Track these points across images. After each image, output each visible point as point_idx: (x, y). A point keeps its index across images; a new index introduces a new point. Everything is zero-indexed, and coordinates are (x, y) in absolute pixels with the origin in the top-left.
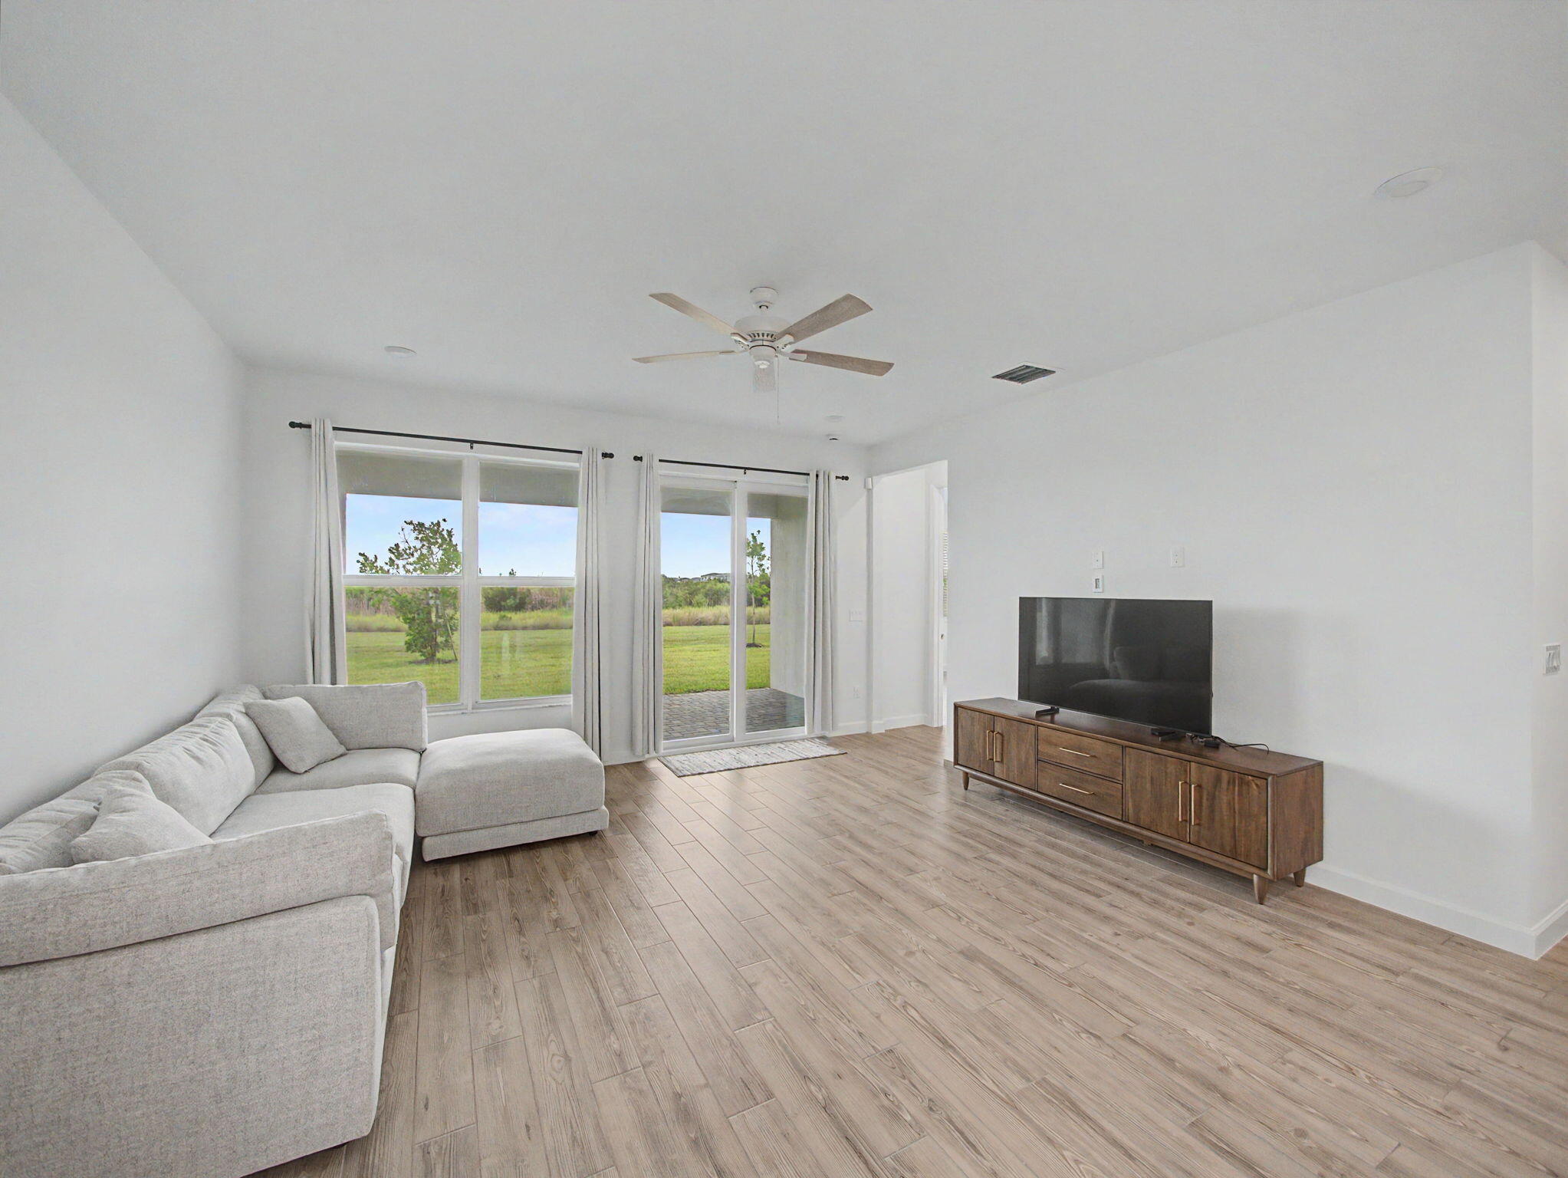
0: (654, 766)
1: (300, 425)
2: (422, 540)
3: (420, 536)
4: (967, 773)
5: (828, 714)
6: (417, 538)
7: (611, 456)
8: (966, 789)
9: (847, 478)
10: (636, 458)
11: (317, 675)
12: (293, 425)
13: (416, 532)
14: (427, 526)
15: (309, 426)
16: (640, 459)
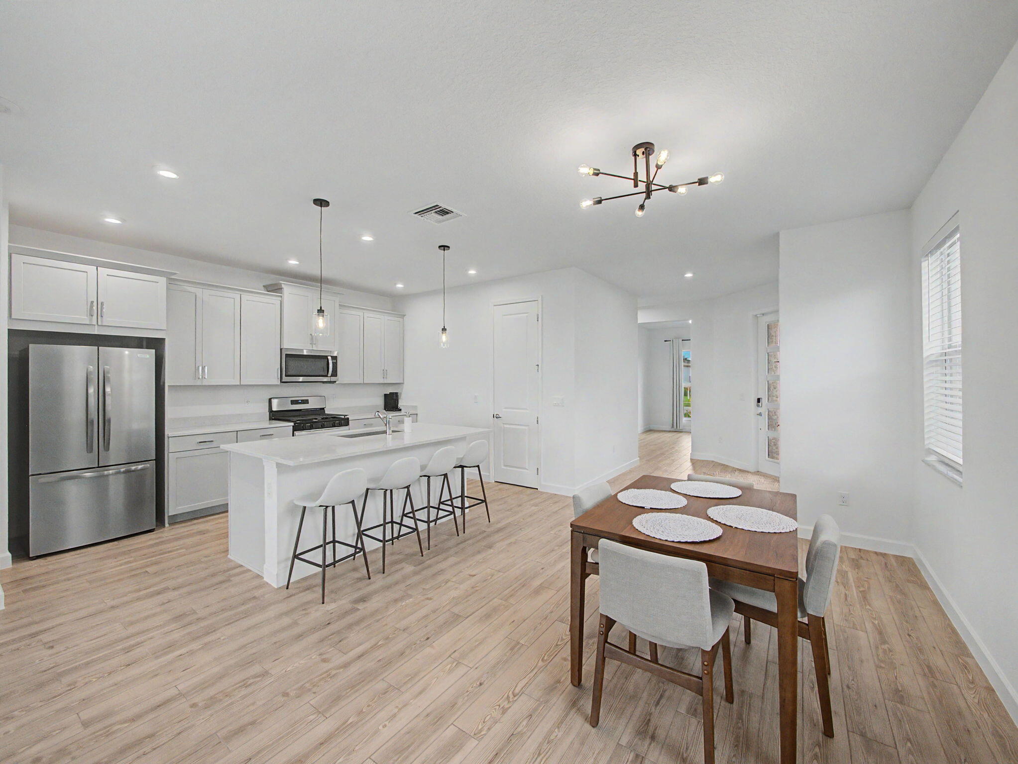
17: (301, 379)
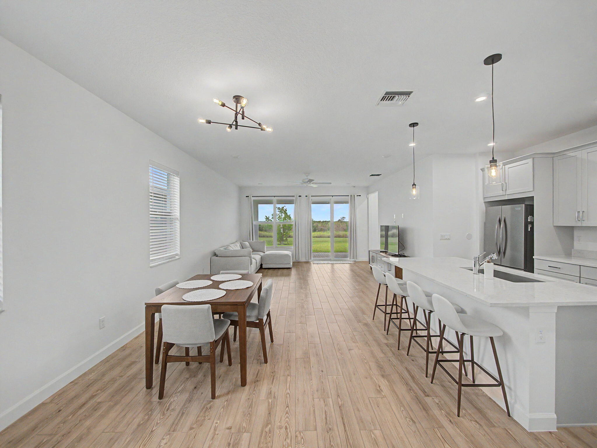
0: (311, 262)
4: (371, 266)
5: (355, 256)
7: (301, 196)
9: (360, 196)
10: (306, 196)
11: (250, 239)
12: (246, 197)
15: (249, 197)
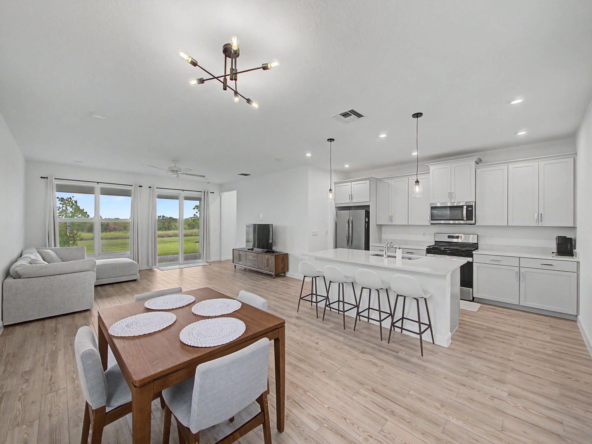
0: (155, 269)
1: (44, 178)
2: (63, 204)
3: (62, 203)
4: (235, 265)
5: (208, 256)
6: (60, 204)
7: (142, 186)
8: (235, 268)
9: (213, 193)
10: (149, 187)
11: (50, 244)
12: (42, 177)
13: (60, 201)
14: (65, 199)
15: (47, 178)
16: (151, 187)
17: (443, 222)
